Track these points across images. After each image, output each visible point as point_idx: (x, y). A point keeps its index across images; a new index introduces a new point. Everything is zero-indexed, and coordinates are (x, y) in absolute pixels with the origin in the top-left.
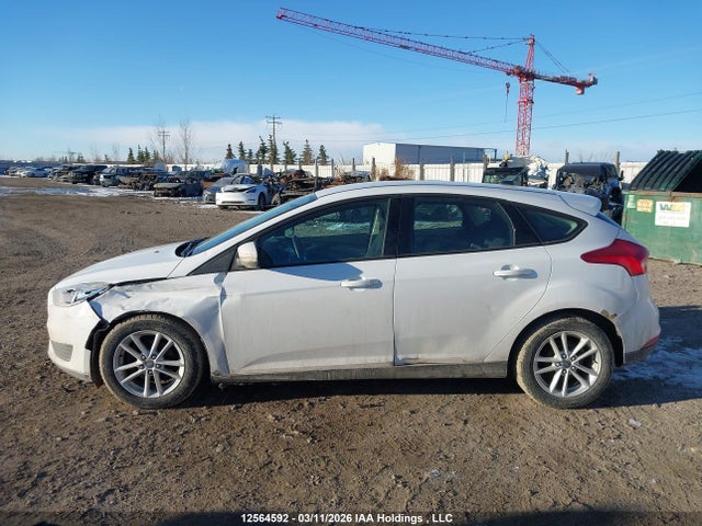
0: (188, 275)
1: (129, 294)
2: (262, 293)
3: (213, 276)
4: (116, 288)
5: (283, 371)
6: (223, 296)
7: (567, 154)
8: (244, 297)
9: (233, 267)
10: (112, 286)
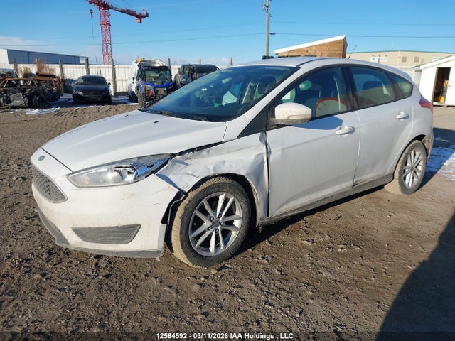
0: (238, 137)
1: (187, 162)
2: (295, 146)
3: (258, 135)
4: (178, 157)
5: (299, 206)
6: (268, 152)
7: (169, 59)
8: (283, 150)
9: (269, 127)
10: (174, 155)
